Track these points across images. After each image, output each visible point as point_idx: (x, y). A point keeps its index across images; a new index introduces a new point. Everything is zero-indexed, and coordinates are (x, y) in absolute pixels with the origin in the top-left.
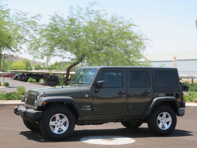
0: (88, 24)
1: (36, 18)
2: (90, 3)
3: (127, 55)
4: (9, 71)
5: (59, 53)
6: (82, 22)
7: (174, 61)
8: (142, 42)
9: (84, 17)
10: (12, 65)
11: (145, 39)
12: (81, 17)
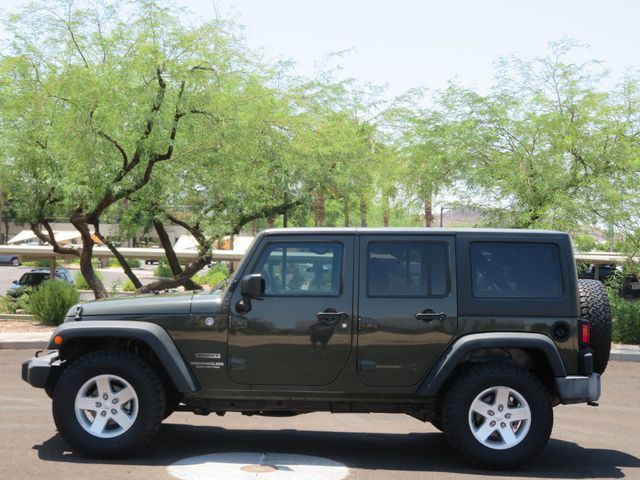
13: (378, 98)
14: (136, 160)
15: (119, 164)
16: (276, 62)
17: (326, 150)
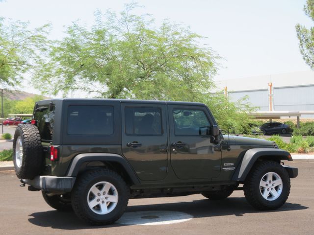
0: (125, 38)
1: (43, 31)
2: (128, 5)
3: (188, 83)
4: (12, 116)
5: (82, 85)
6: (116, 35)
7: (269, 90)
8: (211, 63)
9: (119, 27)
10: (17, 106)
11: (215, 57)
12: (113, 28)
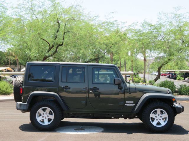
13: (124, 26)
14: (53, 46)
15: (48, 48)
16: (93, 16)
17: (108, 41)
